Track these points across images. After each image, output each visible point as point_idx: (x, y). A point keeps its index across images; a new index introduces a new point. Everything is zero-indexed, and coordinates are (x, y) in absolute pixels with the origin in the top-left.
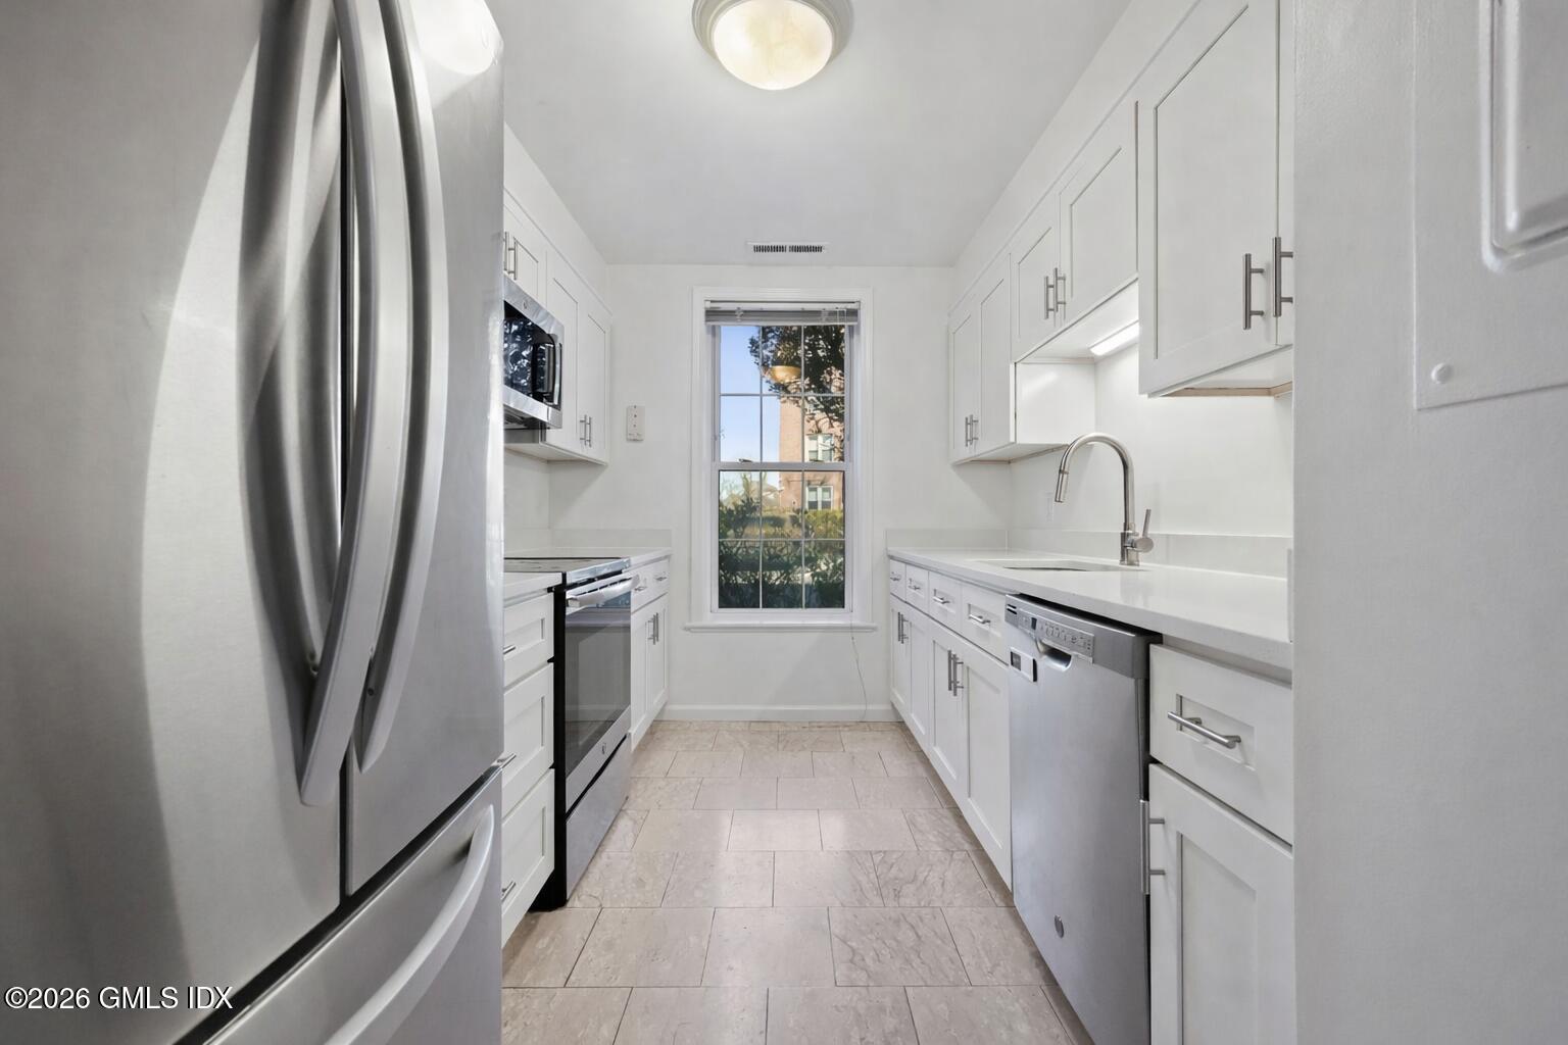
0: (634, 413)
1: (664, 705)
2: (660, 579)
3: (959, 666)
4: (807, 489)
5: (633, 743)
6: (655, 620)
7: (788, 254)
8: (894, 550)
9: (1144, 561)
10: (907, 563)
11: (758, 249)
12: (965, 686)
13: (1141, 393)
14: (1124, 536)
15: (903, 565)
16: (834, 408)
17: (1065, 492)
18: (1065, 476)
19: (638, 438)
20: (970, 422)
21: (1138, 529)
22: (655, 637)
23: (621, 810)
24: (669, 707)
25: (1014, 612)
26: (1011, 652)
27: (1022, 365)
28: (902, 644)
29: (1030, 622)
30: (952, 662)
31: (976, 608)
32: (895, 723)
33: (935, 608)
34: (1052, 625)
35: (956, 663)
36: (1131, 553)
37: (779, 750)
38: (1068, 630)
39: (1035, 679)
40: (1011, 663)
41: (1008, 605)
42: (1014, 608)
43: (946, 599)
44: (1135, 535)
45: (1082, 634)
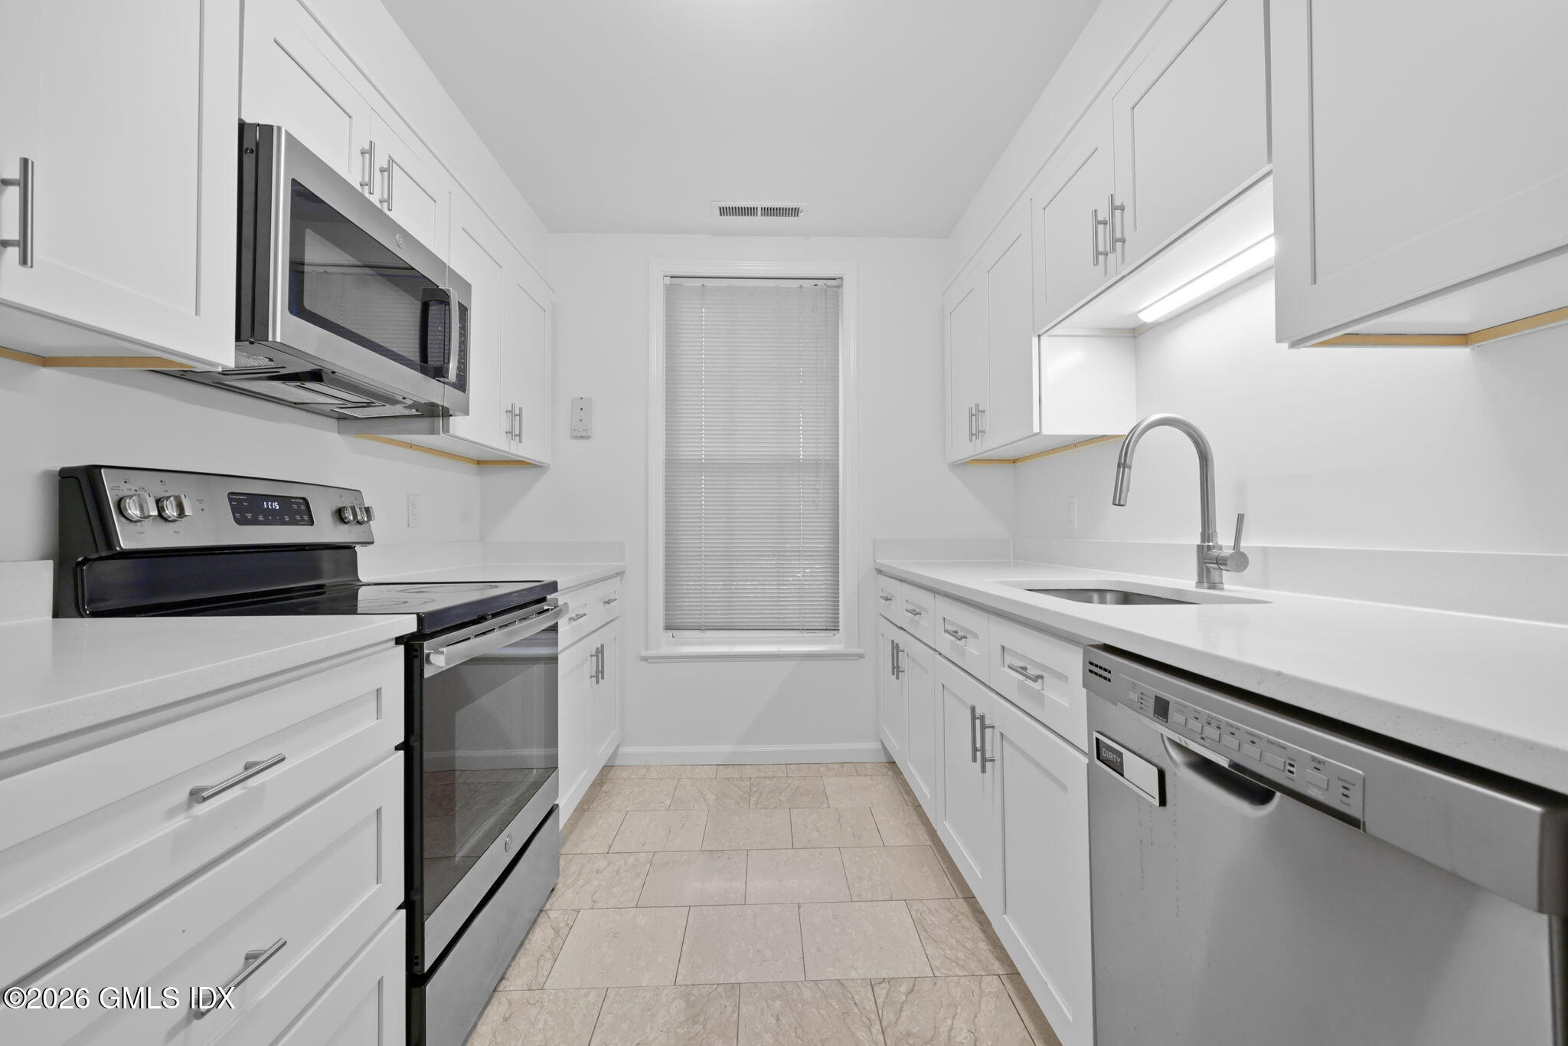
0: (582, 406)
1: (618, 746)
2: (608, 602)
3: (988, 731)
5: (564, 816)
6: (600, 652)
7: (759, 220)
8: (884, 561)
9: (1231, 583)
10: (903, 581)
11: (724, 211)
12: (997, 757)
13: (1279, 340)
14: (1200, 547)
15: (899, 583)
17: (1128, 491)
18: (1126, 469)
19: (584, 434)
20: (976, 413)
21: (1224, 540)
22: (599, 674)
23: (541, 911)
24: (622, 750)
25: (1105, 678)
26: (1096, 738)
27: (1049, 336)
28: (898, 678)
29: (1152, 704)
30: (978, 722)
31: (1015, 654)
32: (886, 765)
33: (945, 643)
34: (1213, 722)
35: (983, 727)
36: (1215, 574)
37: (751, 806)
38: (1269, 741)
39: (1163, 802)
40: (1099, 758)
41: (1091, 663)
42: (1105, 670)
43: (963, 634)
44: (1220, 548)
45: (1319, 762)
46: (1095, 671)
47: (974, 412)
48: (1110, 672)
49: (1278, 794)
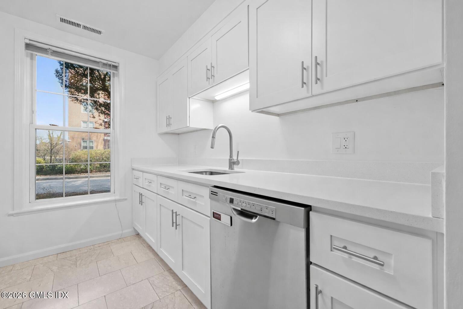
3: (178, 216)
4: (82, 142)
7: (81, 29)
8: (135, 166)
10: (143, 172)
11: (63, 21)
12: (181, 224)
13: (250, 110)
14: (230, 160)
15: (142, 173)
16: (105, 109)
17: (214, 144)
18: (214, 139)
20: (169, 118)
21: (235, 158)
25: (216, 195)
26: (213, 212)
27: (192, 98)
28: (142, 205)
29: (229, 200)
30: (174, 215)
31: (187, 192)
32: (136, 236)
33: (161, 191)
34: (244, 202)
35: (176, 215)
36: (232, 166)
37: (77, 266)
38: (257, 204)
39: (231, 225)
40: (213, 217)
41: (212, 191)
42: (216, 193)
43: (168, 188)
44: (234, 160)
45: (267, 207)
46: (213, 193)
47: (168, 118)
48: (217, 193)
49: (258, 216)
